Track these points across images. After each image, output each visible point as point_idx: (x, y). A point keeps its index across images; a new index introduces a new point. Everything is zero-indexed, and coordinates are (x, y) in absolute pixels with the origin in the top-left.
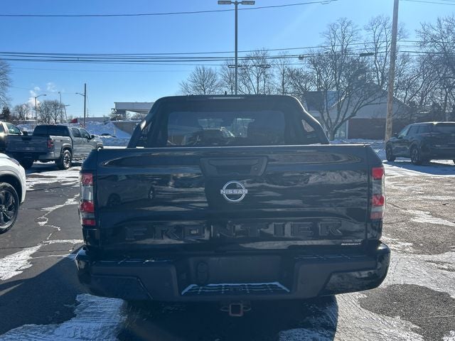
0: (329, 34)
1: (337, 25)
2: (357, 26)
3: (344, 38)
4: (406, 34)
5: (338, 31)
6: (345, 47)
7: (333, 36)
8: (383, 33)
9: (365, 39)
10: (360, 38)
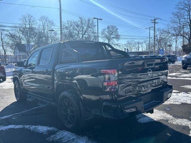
0: (23, 19)
1: (26, 17)
2: (35, 18)
3: (30, 22)
4: (54, 24)
5: (27, 19)
6: (31, 26)
7: (25, 21)
8: (46, 23)
9: (39, 24)
10: (37, 23)
